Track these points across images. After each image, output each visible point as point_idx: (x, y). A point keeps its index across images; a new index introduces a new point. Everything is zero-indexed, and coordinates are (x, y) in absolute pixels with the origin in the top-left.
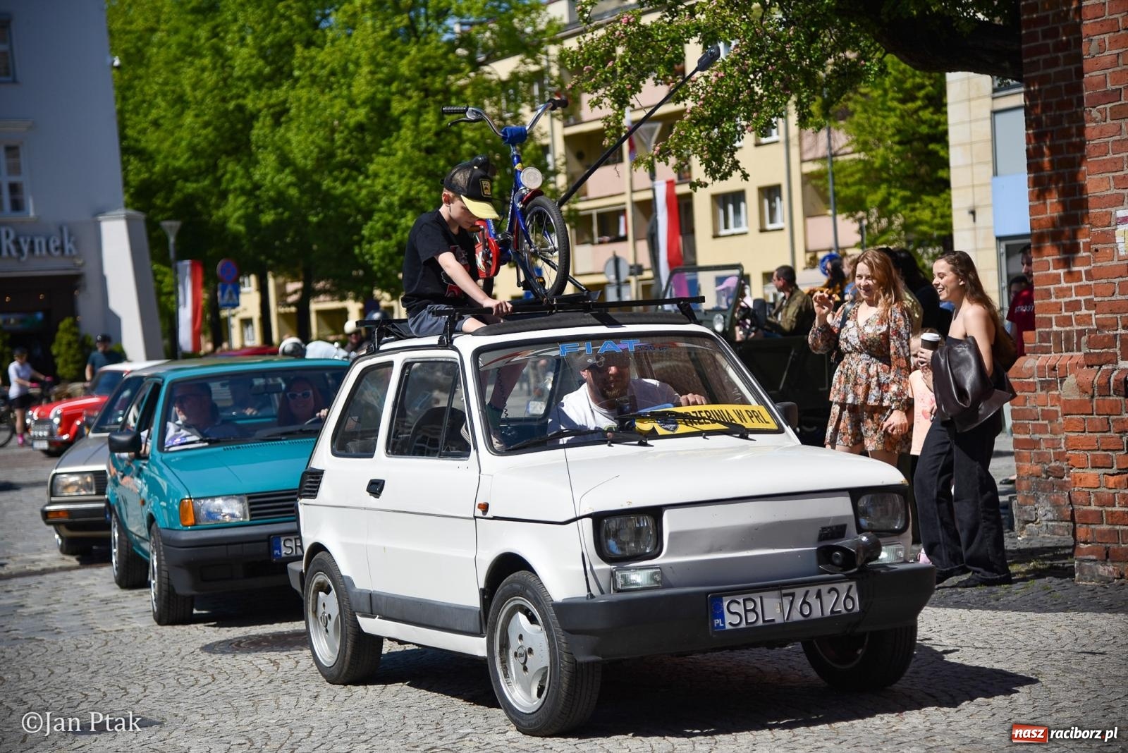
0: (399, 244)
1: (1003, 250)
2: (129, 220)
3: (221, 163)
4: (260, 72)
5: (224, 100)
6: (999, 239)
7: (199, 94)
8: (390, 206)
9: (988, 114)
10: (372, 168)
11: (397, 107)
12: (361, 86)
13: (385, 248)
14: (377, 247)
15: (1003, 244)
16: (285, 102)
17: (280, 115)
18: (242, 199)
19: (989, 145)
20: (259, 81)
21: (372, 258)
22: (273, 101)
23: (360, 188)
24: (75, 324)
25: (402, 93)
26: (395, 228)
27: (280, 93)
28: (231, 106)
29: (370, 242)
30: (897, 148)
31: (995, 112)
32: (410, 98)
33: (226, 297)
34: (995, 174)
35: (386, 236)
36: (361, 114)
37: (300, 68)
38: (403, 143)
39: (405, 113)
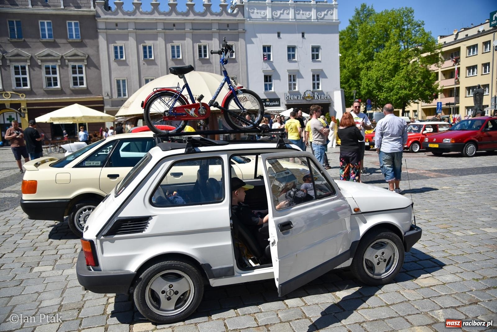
0: (399, 97)
2: (341, 91)
3: (350, 80)
4: (364, 59)
5: (354, 66)
7: (348, 65)
8: (397, 88)
10: (394, 79)
11: (402, 64)
12: (392, 60)
13: (396, 98)
14: (394, 98)
16: (370, 65)
17: (369, 68)
18: (355, 88)
20: (363, 62)
21: (393, 100)
22: (367, 65)
23: (390, 84)
24: (329, 114)
25: (403, 62)
26: (398, 93)
27: (369, 63)
28: (356, 67)
29: (392, 96)
32: (405, 62)
33: (368, 108)
35: (396, 95)
36: (390, 67)
37: (375, 57)
38: (402, 73)
39: (404, 66)
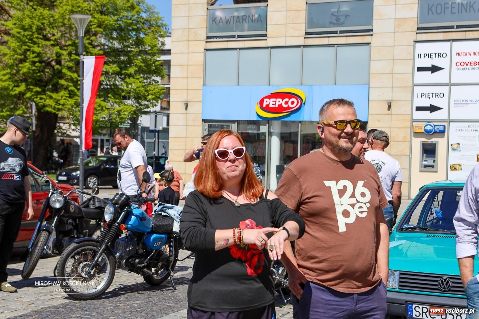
1: (206, 127)
6: (204, 121)
9: (203, 50)
15: (206, 125)
19: (202, 68)
30: (37, 64)
31: (207, 50)
34: (204, 85)
